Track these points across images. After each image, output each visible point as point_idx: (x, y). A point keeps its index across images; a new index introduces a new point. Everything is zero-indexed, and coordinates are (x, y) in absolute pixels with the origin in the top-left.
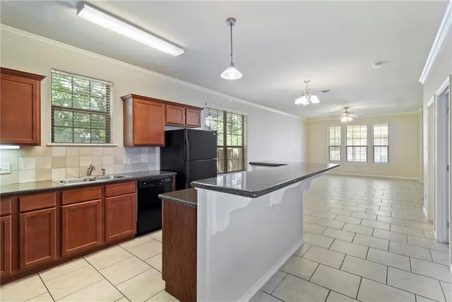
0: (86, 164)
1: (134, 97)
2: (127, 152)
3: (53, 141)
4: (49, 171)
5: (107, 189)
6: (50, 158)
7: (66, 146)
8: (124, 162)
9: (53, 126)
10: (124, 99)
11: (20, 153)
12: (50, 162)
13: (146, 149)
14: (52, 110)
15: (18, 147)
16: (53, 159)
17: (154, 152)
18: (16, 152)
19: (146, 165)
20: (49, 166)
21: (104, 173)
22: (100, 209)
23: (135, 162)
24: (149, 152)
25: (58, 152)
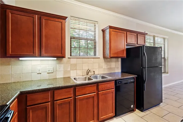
0: (86, 68)
1: (111, 27)
2: (105, 61)
3: (71, 56)
4: (69, 72)
5: (99, 86)
6: (70, 64)
7: (77, 58)
8: (103, 67)
9: (71, 47)
10: (103, 31)
11: (57, 61)
12: (70, 66)
13: (114, 59)
14: (71, 38)
15: (56, 59)
16: (71, 65)
17: (118, 61)
18: (55, 61)
19: (114, 69)
20: (69, 69)
21: (94, 73)
22: (96, 99)
23: (109, 67)
24: (116, 61)
25: (73, 61)
